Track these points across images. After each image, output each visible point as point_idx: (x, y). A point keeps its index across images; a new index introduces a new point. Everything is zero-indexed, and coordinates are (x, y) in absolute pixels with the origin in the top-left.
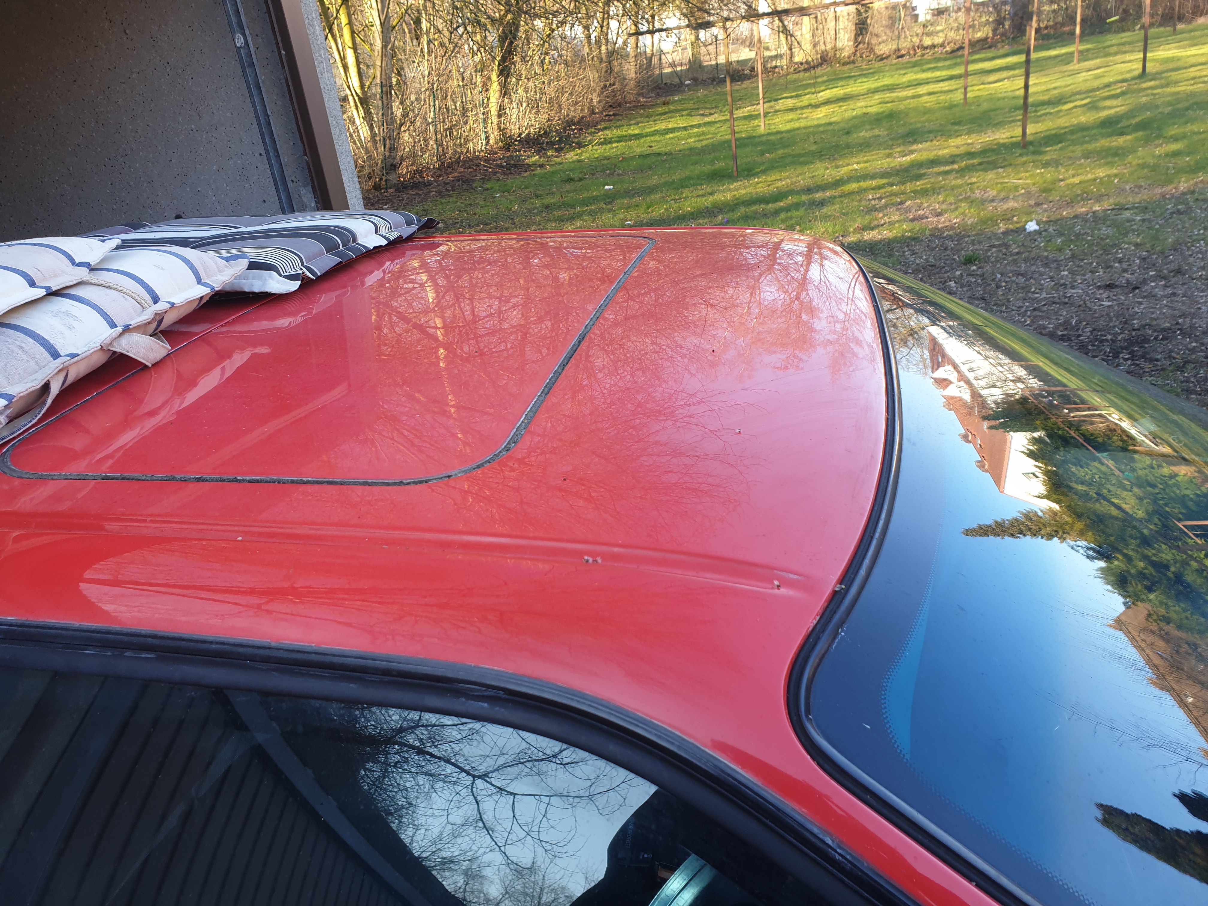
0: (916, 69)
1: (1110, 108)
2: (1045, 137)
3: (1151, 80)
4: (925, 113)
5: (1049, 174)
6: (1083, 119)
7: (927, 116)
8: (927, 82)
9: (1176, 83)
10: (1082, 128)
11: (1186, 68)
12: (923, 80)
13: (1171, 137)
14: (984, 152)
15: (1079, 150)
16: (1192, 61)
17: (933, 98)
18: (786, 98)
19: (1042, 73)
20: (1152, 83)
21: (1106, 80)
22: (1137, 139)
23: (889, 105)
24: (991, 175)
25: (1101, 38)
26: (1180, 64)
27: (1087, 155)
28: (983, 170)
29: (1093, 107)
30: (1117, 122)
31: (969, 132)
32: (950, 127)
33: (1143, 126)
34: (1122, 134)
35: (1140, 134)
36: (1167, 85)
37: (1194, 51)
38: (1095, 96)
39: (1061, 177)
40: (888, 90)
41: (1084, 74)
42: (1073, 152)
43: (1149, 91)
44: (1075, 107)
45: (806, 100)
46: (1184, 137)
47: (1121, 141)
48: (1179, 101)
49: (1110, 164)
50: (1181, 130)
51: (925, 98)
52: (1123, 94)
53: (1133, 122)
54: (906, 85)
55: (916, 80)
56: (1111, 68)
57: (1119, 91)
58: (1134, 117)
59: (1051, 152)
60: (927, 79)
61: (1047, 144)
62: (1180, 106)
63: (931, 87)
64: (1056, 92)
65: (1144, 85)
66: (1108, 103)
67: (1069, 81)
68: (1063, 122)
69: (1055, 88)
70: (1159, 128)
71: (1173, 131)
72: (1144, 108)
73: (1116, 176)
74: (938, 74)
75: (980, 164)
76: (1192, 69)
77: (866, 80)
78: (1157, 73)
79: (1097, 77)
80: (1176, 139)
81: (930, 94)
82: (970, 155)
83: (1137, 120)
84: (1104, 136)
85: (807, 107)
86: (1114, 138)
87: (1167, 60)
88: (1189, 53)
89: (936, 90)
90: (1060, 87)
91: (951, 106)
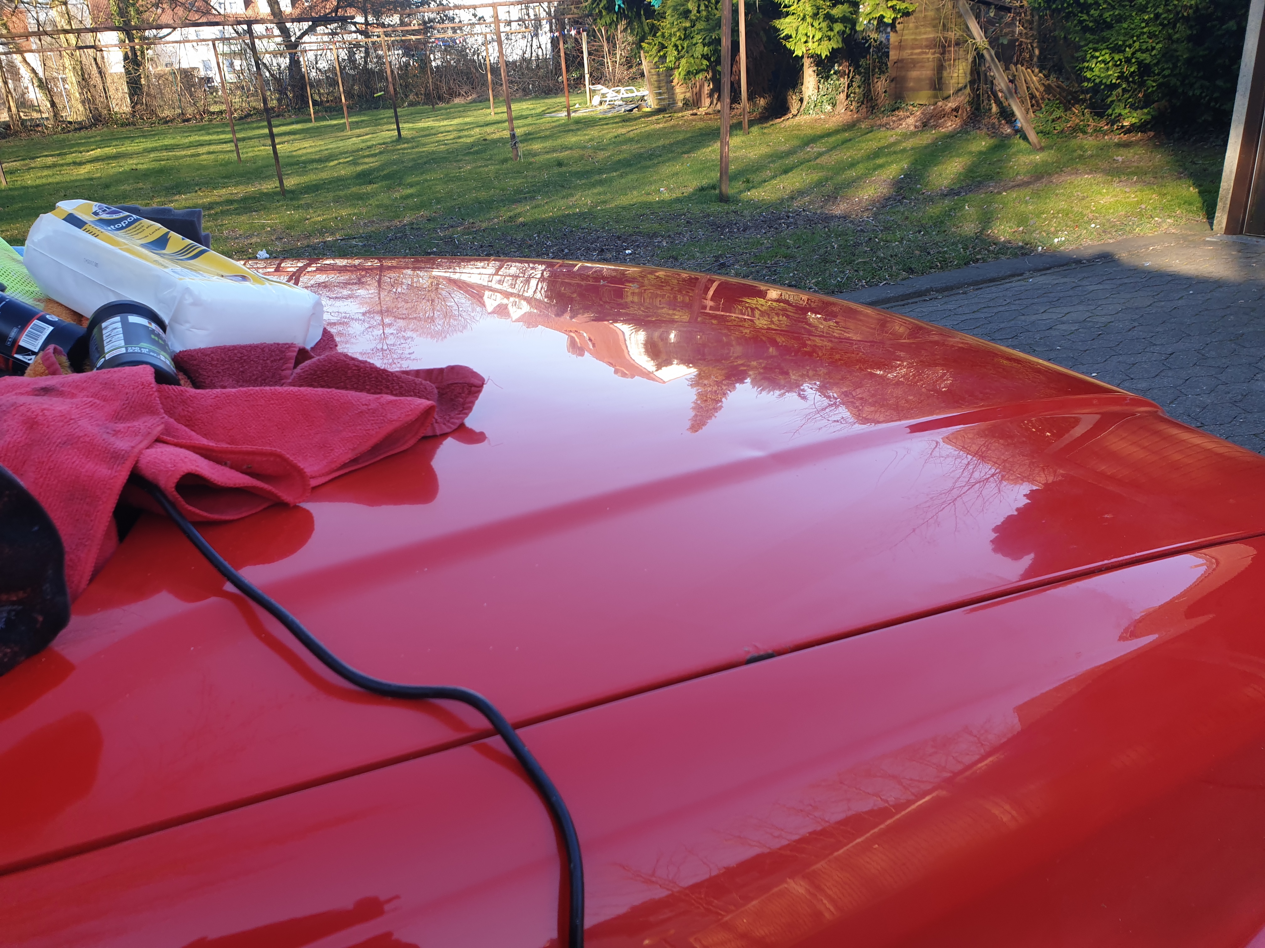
0: (203, 132)
1: (366, 163)
2: (305, 187)
3: (404, 143)
4: (198, 170)
5: (297, 215)
6: (343, 172)
7: (199, 172)
8: (210, 143)
9: (424, 145)
10: (340, 179)
11: (435, 134)
12: (206, 141)
13: (408, 184)
14: (244, 200)
15: (331, 195)
16: (442, 129)
17: (212, 157)
18: (46, 156)
19: (319, 138)
20: (406, 145)
21: (369, 144)
22: (382, 187)
23: (162, 162)
24: (244, 218)
25: (375, 112)
26: (433, 131)
27: (337, 200)
28: (236, 214)
29: (355, 163)
30: (370, 174)
31: (237, 184)
32: (221, 181)
33: (386, 177)
34: (370, 183)
35: (384, 183)
36: (417, 147)
37: (445, 123)
38: (359, 155)
39: (308, 217)
40: (166, 149)
41: (354, 139)
42: (325, 197)
43: (401, 151)
44: (340, 163)
45: (69, 158)
46: (418, 183)
47: (369, 188)
48: (420, 157)
49: (354, 206)
50: (417, 179)
51: (204, 157)
52: (381, 153)
53: (382, 174)
54: (187, 145)
55: (198, 141)
56: (378, 134)
57: (377, 151)
58: (382, 171)
59: (307, 198)
60: (210, 141)
61: (306, 193)
62: (419, 161)
63: (212, 148)
64: (326, 152)
65: (399, 147)
66: (366, 160)
67: (341, 144)
68: (324, 175)
69: (327, 150)
70: (401, 178)
71: (410, 179)
72: (394, 162)
73: (354, 214)
74: (222, 136)
75: (236, 209)
76: (440, 135)
77: (144, 140)
78: (412, 138)
79: (363, 141)
80: (411, 186)
81: (209, 153)
82: (230, 202)
83: (385, 172)
84: (356, 185)
85: (68, 164)
86: (363, 187)
87: (423, 129)
88: (442, 123)
89: (217, 150)
90: (331, 149)
91: (228, 163)
